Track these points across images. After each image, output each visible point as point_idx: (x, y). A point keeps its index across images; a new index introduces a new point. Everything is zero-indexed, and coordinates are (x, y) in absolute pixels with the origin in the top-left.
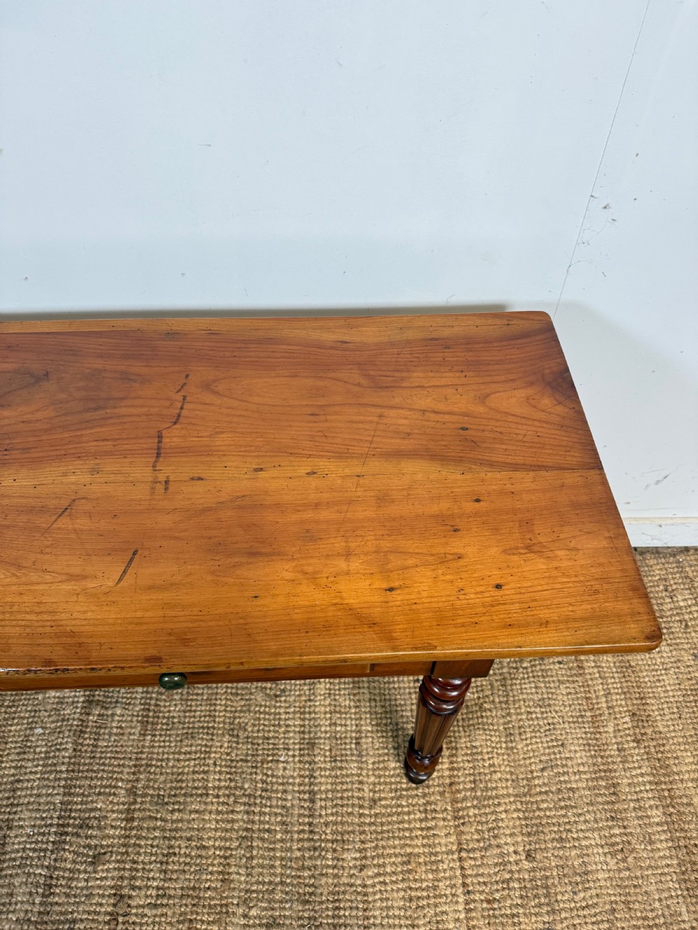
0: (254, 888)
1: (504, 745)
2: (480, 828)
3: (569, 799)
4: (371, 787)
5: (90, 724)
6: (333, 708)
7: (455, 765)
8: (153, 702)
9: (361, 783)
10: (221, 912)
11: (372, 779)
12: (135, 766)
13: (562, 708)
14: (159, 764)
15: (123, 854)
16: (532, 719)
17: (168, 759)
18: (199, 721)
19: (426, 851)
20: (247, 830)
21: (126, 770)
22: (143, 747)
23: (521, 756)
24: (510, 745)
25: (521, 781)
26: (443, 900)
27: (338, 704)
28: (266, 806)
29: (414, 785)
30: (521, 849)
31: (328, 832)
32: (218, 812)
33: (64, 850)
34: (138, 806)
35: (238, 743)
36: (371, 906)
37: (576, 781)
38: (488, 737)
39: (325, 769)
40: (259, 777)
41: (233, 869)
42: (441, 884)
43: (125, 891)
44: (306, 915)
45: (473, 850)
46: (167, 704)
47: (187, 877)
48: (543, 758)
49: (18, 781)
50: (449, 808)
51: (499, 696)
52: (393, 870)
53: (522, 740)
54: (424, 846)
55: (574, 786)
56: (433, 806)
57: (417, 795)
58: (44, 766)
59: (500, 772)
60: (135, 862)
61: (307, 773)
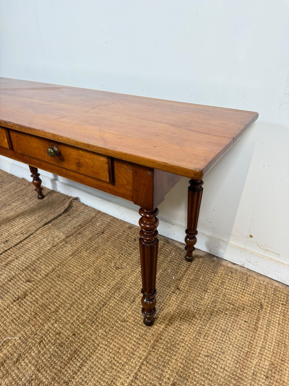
0: (63, 319)
1: (194, 335)
2: (160, 358)
3: (211, 376)
4: (128, 315)
5: (59, 246)
6: (134, 282)
7: (167, 329)
8: (80, 249)
9: (125, 311)
10: (47, 318)
11: (130, 313)
12: (61, 263)
13: (234, 339)
14: (67, 266)
15: (36, 283)
16: (215, 334)
17: (71, 267)
18: (89, 262)
19: (131, 351)
20: (75, 300)
21: (57, 262)
22: (67, 259)
23: (199, 344)
24: (197, 337)
25: (192, 353)
26: (123, 372)
27: (137, 282)
28: (87, 297)
29: (144, 325)
30: (172, 379)
31: (100, 319)
32: (72, 290)
33: (24, 272)
34: (51, 274)
35: (95, 274)
36: (95, 353)
37: (220, 371)
38: (189, 328)
39: (116, 299)
40: (92, 288)
41: (61, 308)
42: (127, 366)
43: (28, 293)
44: (71, 339)
45: (150, 364)
46: (84, 252)
47: (47, 301)
48: (209, 351)
49: (29, 249)
50: (152, 342)
51: (206, 317)
52: (113, 348)
53: (204, 338)
54: (131, 348)
55: (218, 373)
56: (146, 337)
57: (143, 329)
58: (38, 249)
59: (185, 344)
60: (37, 287)
61: (109, 296)
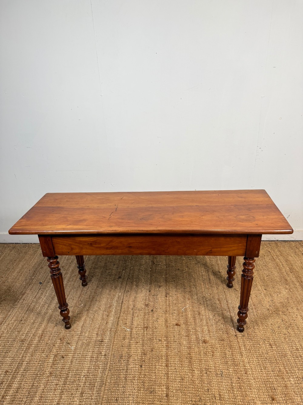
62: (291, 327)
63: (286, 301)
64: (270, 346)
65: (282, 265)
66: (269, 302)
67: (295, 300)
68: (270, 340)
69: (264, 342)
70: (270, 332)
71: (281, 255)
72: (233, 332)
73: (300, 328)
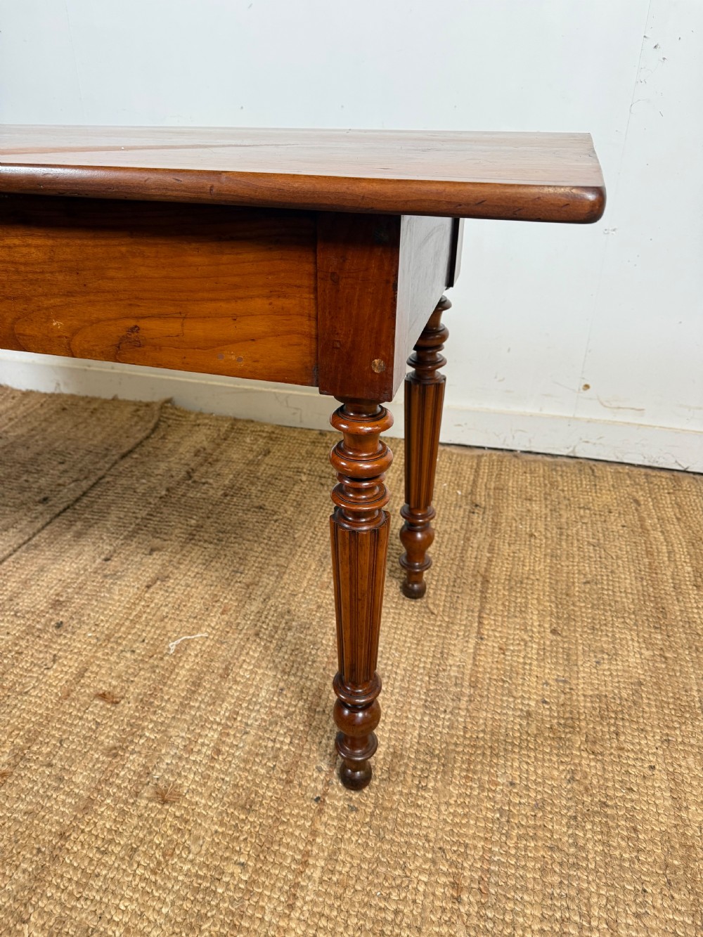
1: (548, 561)
2: (507, 604)
3: (610, 605)
16: (583, 552)
23: (565, 571)
24: (554, 561)
26: (453, 637)
30: (547, 625)
37: (621, 597)
42: (455, 627)
45: (496, 615)
50: (478, 584)
53: (569, 561)
55: (618, 599)
59: (540, 576)
62: (597, 820)
63: (624, 695)
64: (450, 892)
65: (669, 553)
66: (547, 684)
67: (671, 700)
68: (466, 859)
69: (434, 862)
70: (486, 819)
71: (678, 519)
72: (315, 780)
73: (646, 832)
